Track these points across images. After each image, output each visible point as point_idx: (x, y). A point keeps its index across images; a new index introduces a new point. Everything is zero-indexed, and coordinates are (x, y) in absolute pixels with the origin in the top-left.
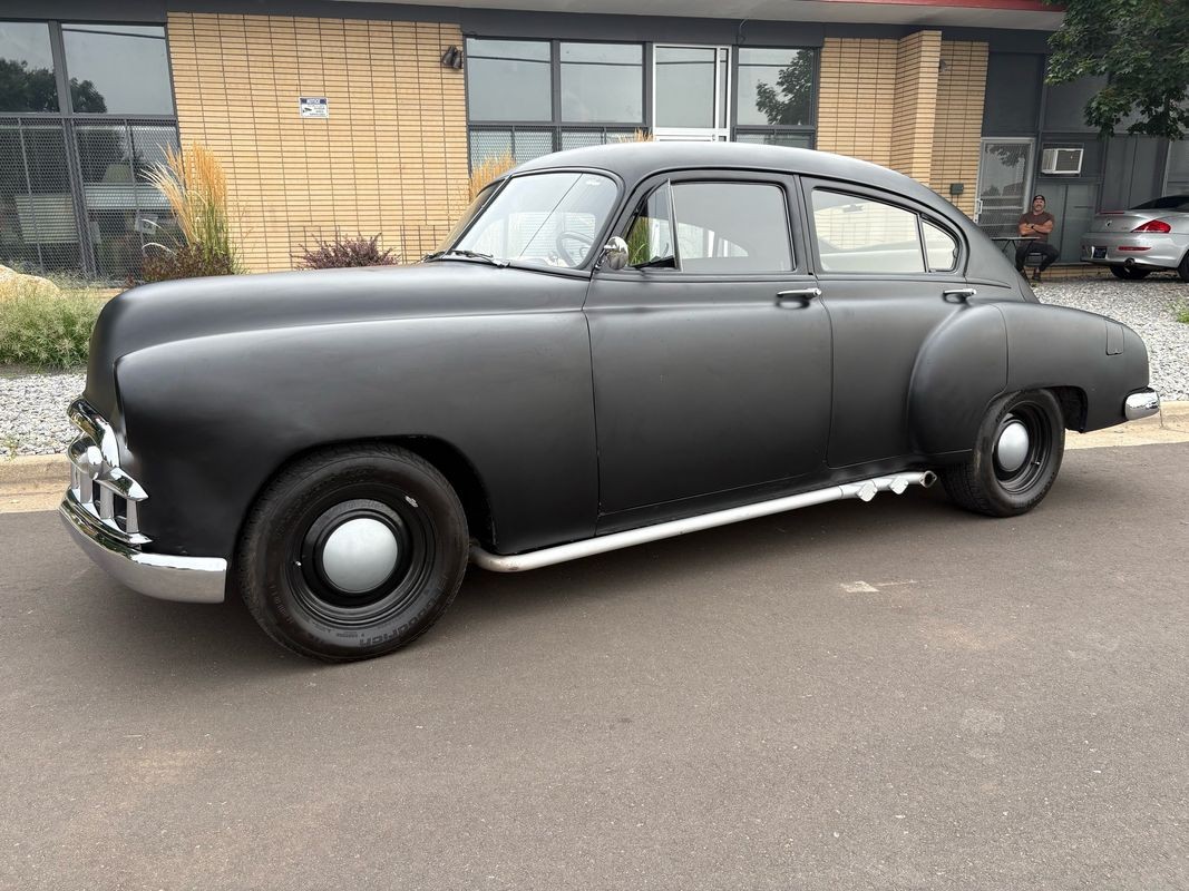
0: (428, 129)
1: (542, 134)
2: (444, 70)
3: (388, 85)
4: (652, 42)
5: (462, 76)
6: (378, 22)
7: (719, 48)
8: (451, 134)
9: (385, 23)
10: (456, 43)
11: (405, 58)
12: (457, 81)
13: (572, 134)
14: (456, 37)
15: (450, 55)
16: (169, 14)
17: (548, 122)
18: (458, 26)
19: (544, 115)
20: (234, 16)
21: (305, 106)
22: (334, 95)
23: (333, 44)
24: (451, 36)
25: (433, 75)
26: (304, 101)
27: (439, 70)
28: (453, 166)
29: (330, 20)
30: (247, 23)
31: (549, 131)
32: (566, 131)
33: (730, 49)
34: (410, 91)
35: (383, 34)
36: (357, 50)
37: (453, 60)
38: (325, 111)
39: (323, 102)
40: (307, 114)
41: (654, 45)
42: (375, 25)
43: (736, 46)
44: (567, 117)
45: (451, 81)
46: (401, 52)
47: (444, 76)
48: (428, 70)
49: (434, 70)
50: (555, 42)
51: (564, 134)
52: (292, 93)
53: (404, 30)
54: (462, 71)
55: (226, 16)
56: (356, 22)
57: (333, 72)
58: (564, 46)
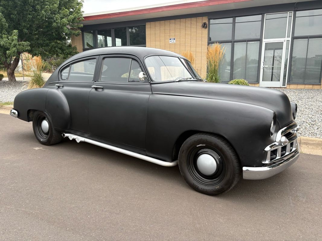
0: (198, 44)
1: (228, 43)
2: (203, 29)
3: (189, 34)
4: (264, 14)
5: (207, 30)
6: (188, 19)
7: (288, 12)
8: (203, 45)
9: (189, 19)
10: (206, 21)
11: (194, 27)
12: (206, 31)
13: (238, 43)
14: (206, 20)
15: (204, 25)
16: (146, 23)
17: (231, 40)
18: (207, 17)
19: (230, 38)
20: (158, 22)
21: (170, 40)
22: (177, 37)
23: (177, 25)
24: (205, 20)
25: (200, 30)
26: (170, 39)
27: (201, 29)
28: (203, 53)
29: (177, 20)
30: (161, 23)
31: (229, 43)
32: (236, 42)
33: (293, 12)
34: (194, 35)
35: (189, 21)
36: (183, 26)
37: (204, 26)
38: (175, 42)
39: (174, 39)
40: (171, 42)
41: (265, 14)
42: (188, 20)
43: (295, 11)
44: (236, 38)
45: (204, 31)
46: (193, 25)
47: (203, 30)
48: (199, 29)
49: (200, 29)
50: (234, 17)
51: (235, 43)
52: (168, 38)
53: (194, 20)
54: (207, 28)
55: (157, 22)
56: (183, 19)
57: (177, 32)
58: (237, 18)
